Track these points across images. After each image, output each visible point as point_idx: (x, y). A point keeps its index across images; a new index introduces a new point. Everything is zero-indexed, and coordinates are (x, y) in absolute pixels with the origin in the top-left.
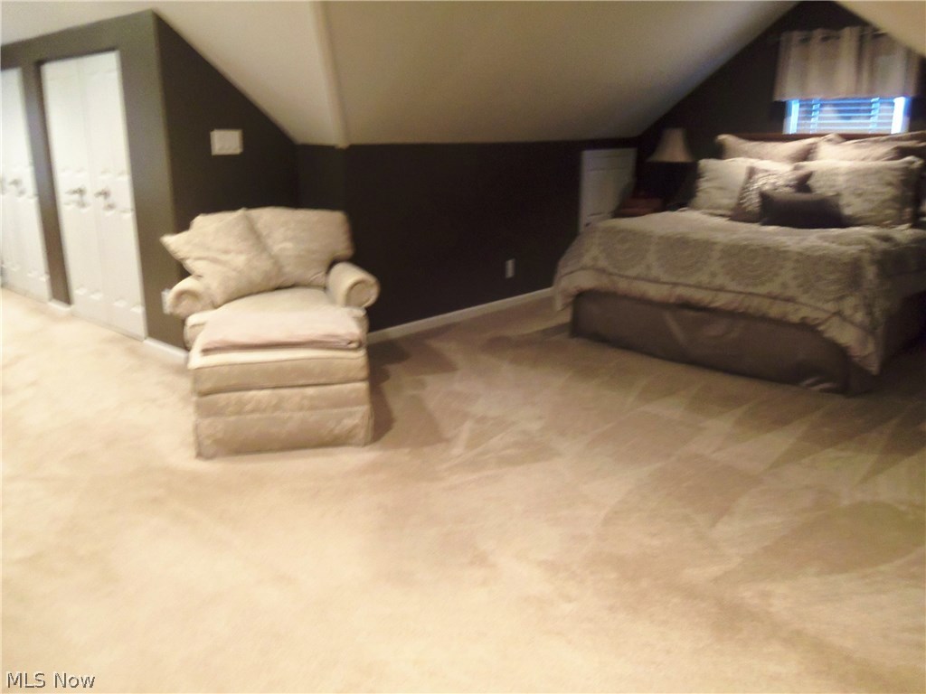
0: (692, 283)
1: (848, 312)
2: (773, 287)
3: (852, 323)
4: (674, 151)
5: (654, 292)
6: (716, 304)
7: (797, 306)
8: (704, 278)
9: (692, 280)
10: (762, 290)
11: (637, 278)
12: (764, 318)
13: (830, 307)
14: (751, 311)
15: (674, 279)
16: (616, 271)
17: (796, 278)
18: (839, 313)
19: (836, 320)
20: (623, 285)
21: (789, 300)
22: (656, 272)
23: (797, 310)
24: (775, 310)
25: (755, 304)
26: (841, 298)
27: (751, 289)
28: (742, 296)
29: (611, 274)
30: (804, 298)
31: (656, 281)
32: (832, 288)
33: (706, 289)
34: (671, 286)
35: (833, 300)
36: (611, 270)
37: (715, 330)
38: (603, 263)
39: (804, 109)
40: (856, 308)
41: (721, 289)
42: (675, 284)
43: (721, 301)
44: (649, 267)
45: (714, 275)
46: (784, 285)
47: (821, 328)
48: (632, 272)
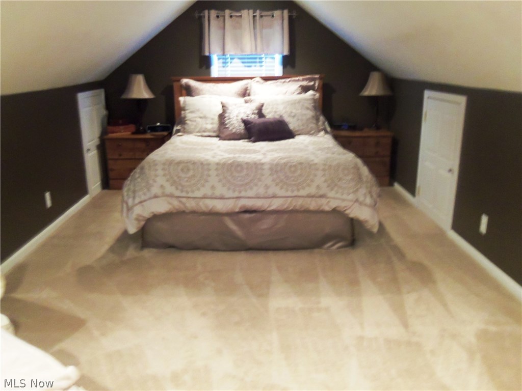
0: (253, 196)
1: (361, 199)
2: (312, 190)
3: (366, 205)
4: (140, 90)
5: (220, 206)
6: (273, 208)
7: (328, 200)
8: (261, 191)
9: (251, 193)
10: (303, 193)
11: (204, 197)
12: (307, 211)
13: (351, 197)
14: (298, 207)
15: (236, 194)
16: (184, 194)
17: (325, 181)
18: (357, 201)
19: (356, 204)
20: (191, 205)
21: (322, 196)
22: (220, 190)
23: (329, 202)
24: (313, 205)
25: (299, 203)
26: (357, 190)
27: (296, 193)
28: (290, 199)
29: (178, 197)
30: (332, 194)
31: (222, 198)
32: (351, 185)
33: (263, 198)
34: (235, 200)
35: (353, 192)
36: (178, 193)
37: (266, 224)
38: (170, 189)
39: (221, 61)
40: (365, 195)
41: (274, 197)
42: (238, 198)
43: (275, 204)
44: (213, 187)
45: (267, 187)
46: (318, 187)
47: (347, 212)
48: (198, 194)
